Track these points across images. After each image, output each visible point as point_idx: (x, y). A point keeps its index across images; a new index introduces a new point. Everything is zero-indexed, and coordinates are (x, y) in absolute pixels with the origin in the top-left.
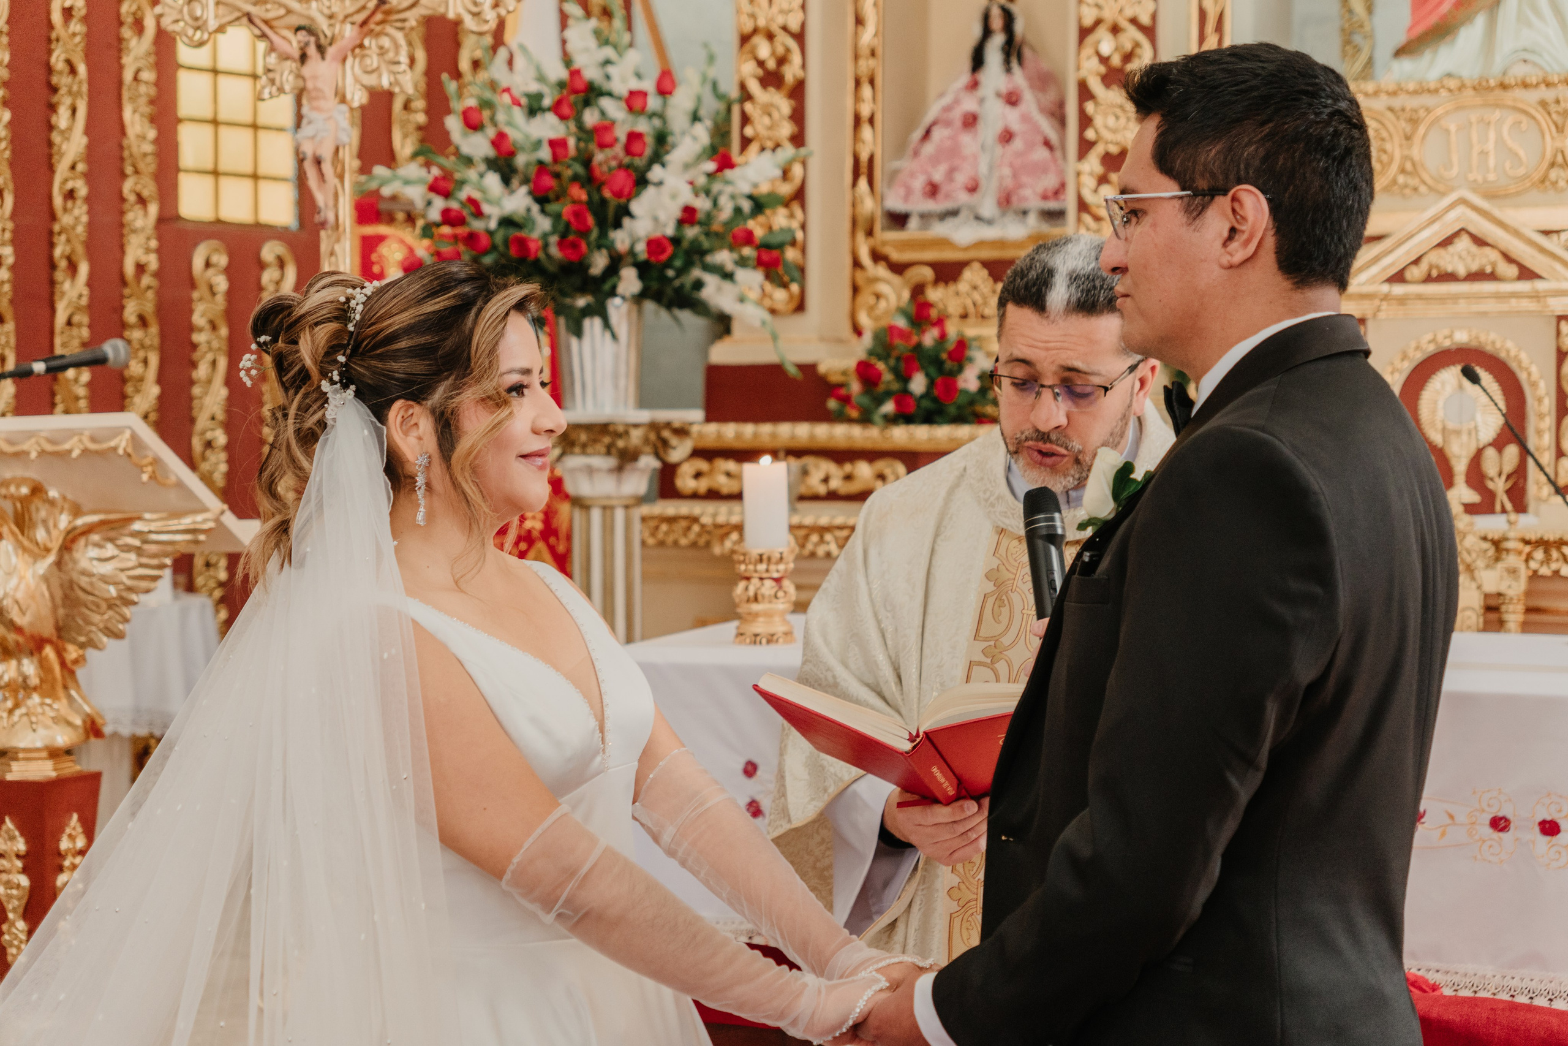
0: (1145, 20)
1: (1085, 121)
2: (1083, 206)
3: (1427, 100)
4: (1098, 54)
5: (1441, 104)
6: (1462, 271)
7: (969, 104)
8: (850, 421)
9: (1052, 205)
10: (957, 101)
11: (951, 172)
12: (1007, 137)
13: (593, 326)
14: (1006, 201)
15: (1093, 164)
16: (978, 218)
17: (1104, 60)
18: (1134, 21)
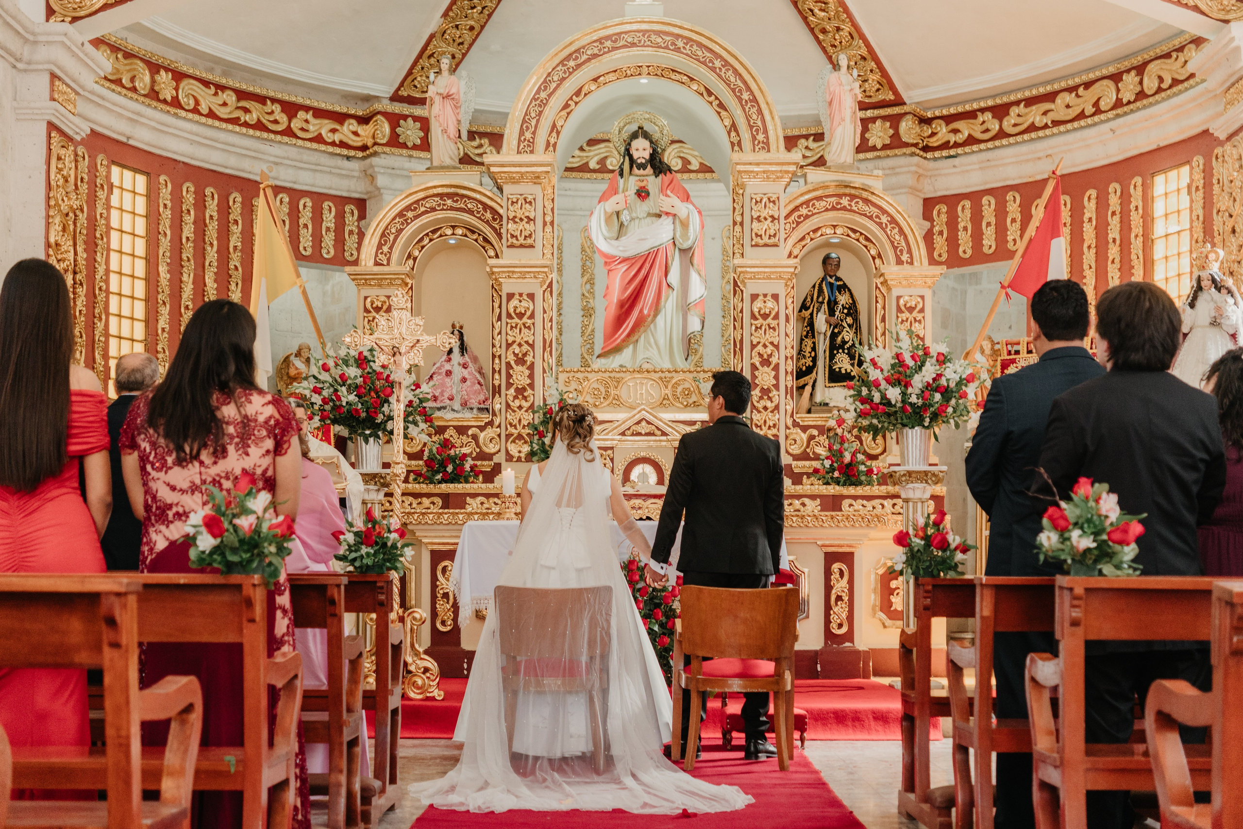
0: (531, 342)
1: (509, 376)
2: (508, 406)
3: (622, 375)
4: (514, 352)
5: (628, 376)
6: (643, 433)
7: (447, 367)
8: (419, 483)
9: (482, 406)
10: (442, 366)
11: (442, 393)
12: (464, 380)
13: (371, 440)
14: (464, 404)
15: (512, 391)
16: (453, 410)
17: (516, 355)
18: (527, 342)
